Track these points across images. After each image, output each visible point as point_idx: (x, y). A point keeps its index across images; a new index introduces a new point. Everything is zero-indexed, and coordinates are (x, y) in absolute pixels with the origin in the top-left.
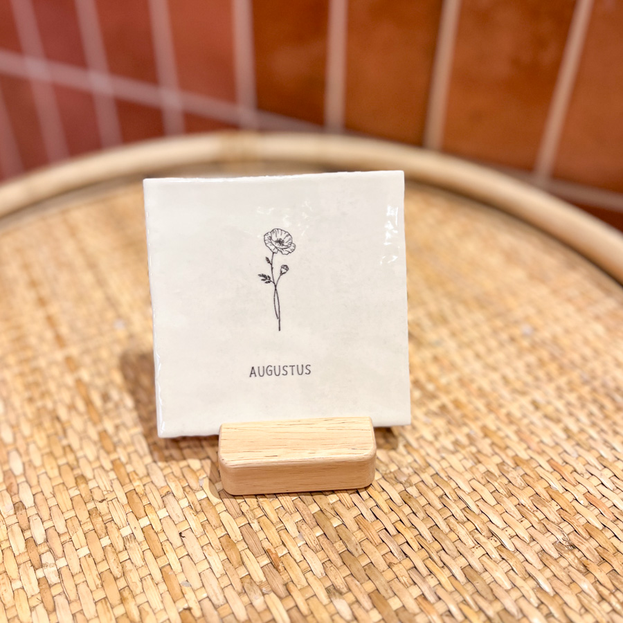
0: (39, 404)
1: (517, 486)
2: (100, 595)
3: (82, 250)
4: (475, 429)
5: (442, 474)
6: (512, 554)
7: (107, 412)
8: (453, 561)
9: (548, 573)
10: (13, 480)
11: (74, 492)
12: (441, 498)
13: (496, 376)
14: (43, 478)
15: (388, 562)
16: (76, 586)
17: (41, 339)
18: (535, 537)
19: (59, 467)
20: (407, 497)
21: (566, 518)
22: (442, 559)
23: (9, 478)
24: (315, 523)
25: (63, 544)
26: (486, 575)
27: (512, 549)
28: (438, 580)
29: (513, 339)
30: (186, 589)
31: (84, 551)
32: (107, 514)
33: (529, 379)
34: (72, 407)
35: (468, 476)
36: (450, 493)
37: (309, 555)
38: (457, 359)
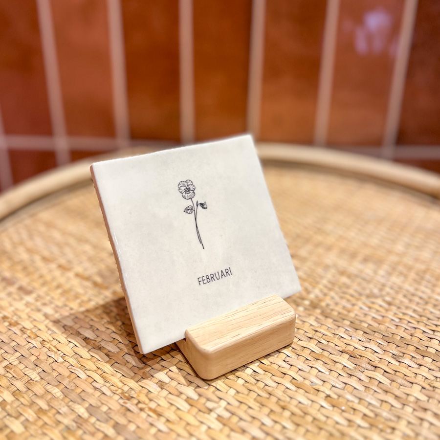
2: (266, 410)
15: (409, 334)
16: (245, 412)
24: (355, 330)
25: (213, 392)
30: (316, 387)
31: (232, 392)
37: (367, 345)
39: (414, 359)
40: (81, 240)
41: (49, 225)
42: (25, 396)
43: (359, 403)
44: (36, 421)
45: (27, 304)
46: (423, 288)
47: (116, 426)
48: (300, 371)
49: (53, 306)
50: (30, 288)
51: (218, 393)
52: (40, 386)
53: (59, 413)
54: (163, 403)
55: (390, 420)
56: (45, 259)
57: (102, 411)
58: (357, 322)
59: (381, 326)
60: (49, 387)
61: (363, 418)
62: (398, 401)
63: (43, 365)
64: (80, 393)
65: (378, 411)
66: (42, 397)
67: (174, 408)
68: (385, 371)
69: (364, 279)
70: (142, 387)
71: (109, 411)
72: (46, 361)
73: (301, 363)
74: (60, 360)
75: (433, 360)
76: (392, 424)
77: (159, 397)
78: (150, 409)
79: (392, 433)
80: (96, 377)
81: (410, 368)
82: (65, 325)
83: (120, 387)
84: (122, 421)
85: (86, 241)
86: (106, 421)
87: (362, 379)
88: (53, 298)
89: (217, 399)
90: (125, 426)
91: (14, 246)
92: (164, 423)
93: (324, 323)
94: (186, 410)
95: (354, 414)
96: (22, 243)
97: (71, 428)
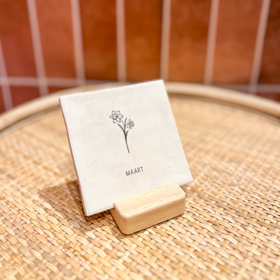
0: (67, 199)
2: (155, 259)
8: (274, 203)
12: (253, 186)
15: (254, 210)
16: (141, 259)
17: (49, 176)
22: (270, 204)
24: (218, 207)
25: (122, 246)
28: (275, 210)
30: (189, 244)
31: (134, 246)
37: (225, 217)
39: (255, 228)
40: (49, 145)
41: (31, 135)
42: (5, 245)
43: (215, 256)
44: (10, 260)
45: (12, 186)
46: (267, 180)
47: (59, 266)
48: (179, 234)
49: (27, 187)
50: (14, 176)
51: (125, 246)
52: (14, 238)
53: (24, 256)
54: (90, 252)
55: (235, 268)
56: (26, 157)
57: (51, 255)
58: (220, 202)
59: (235, 204)
60: (20, 239)
61: (217, 266)
62: (242, 255)
63: (17, 225)
64: (39, 244)
65: (227, 261)
66: (15, 246)
67: (96, 255)
68: (235, 235)
69: (228, 174)
70: (78, 241)
71: (56, 256)
72: (19, 223)
73: (181, 228)
74: (29, 222)
75: (268, 228)
76: (236, 271)
77: (87, 248)
78: (81, 256)
79: (235, 276)
80: (49, 234)
81: (251, 233)
82: (34, 200)
83: (64, 241)
84: (63, 262)
85: (52, 146)
86: (53, 262)
87: (219, 239)
88: (28, 182)
89: (124, 250)
90: (64, 266)
91: (7, 148)
92: (89, 265)
93: (199, 203)
94: (104, 257)
95: (211, 263)
96: (12, 147)
97: (31, 266)
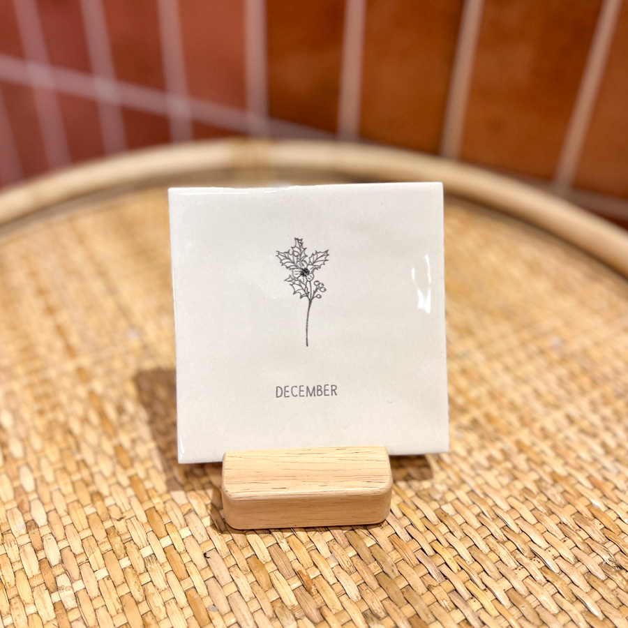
0: (50, 416)
1: (557, 503)
2: (120, 620)
3: (91, 258)
4: (508, 443)
5: (478, 491)
6: (557, 577)
7: (122, 425)
8: (495, 584)
9: (596, 596)
10: (24, 497)
11: (90, 510)
12: (478, 515)
13: (526, 389)
14: (57, 495)
15: (427, 584)
16: (95, 610)
17: (51, 349)
18: (579, 557)
19: (73, 483)
20: (443, 515)
21: (611, 537)
22: (484, 581)
23: (20, 495)
24: (347, 543)
25: (79, 566)
26: (531, 599)
27: (556, 570)
28: (482, 604)
29: (542, 352)
30: (214, 614)
31: (102, 573)
32: (125, 533)
33: (561, 392)
34: (85, 420)
35: (505, 493)
36: (487, 511)
37: (343, 577)
38: (486, 372)
48: (212, 579)
51: (85, 567)
73: (223, 568)
77: (13, 544)
89: (76, 576)
94: (30, 575)
